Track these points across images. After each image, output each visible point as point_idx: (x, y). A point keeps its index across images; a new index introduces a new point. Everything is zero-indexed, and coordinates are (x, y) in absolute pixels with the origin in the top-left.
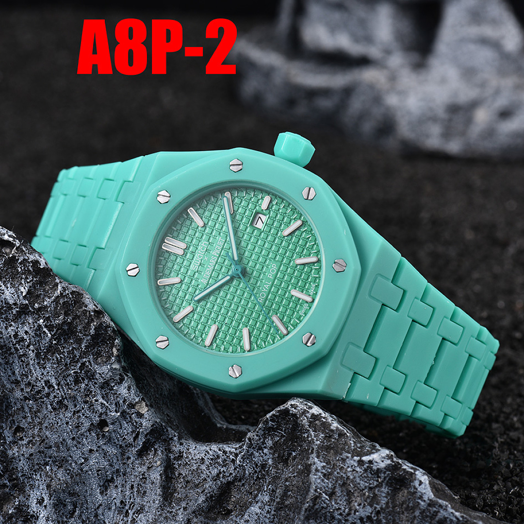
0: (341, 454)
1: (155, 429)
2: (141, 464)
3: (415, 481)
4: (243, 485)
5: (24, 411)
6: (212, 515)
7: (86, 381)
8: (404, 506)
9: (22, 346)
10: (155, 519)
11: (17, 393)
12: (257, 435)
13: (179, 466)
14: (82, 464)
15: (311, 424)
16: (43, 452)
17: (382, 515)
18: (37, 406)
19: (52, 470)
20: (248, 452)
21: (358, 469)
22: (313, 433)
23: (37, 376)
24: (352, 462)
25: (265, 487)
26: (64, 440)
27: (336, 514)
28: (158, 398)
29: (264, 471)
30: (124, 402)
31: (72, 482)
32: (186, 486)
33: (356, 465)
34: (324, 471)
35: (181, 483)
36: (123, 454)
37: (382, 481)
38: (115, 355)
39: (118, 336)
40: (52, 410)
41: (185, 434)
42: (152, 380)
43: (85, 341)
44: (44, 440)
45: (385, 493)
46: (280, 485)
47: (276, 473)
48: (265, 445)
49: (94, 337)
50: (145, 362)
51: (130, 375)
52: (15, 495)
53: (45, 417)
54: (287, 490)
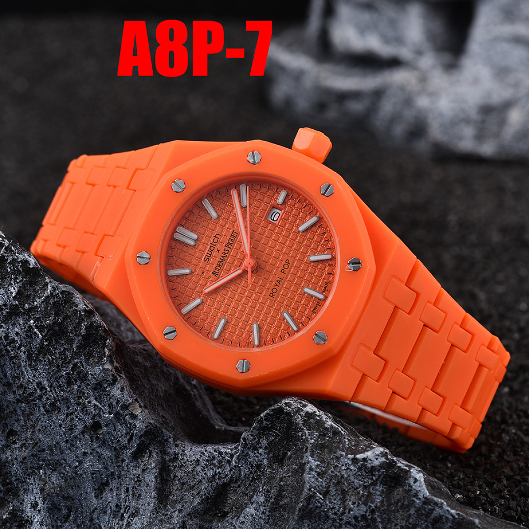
0: (335, 453)
1: (150, 430)
2: (135, 467)
3: (409, 479)
4: (239, 486)
5: (17, 414)
6: (208, 517)
7: (79, 383)
8: (399, 504)
9: (13, 347)
10: (150, 522)
11: (9, 396)
12: (252, 435)
13: (174, 468)
14: (76, 467)
15: (305, 422)
16: (36, 455)
17: (377, 514)
18: (29, 409)
19: (45, 473)
20: (243, 453)
21: (352, 468)
22: (307, 432)
23: (29, 378)
24: (346, 460)
25: (261, 487)
26: (57, 443)
27: (330, 513)
28: (152, 399)
29: (260, 471)
30: (117, 403)
31: (66, 486)
32: (182, 489)
33: (350, 463)
34: (318, 470)
35: (176, 485)
36: (117, 457)
37: (377, 479)
38: (106, 355)
39: (109, 336)
40: (45, 413)
41: (182, 435)
42: (147, 381)
43: (76, 342)
44: (37, 443)
45: (379, 491)
46: (275, 485)
47: (272, 473)
48: (260, 445)
49: (85, 338)
50: (139, 363)
51: (123, 376)
52: (9, 500)
53: (38, 420)
54: (281, 489)
